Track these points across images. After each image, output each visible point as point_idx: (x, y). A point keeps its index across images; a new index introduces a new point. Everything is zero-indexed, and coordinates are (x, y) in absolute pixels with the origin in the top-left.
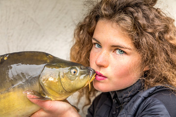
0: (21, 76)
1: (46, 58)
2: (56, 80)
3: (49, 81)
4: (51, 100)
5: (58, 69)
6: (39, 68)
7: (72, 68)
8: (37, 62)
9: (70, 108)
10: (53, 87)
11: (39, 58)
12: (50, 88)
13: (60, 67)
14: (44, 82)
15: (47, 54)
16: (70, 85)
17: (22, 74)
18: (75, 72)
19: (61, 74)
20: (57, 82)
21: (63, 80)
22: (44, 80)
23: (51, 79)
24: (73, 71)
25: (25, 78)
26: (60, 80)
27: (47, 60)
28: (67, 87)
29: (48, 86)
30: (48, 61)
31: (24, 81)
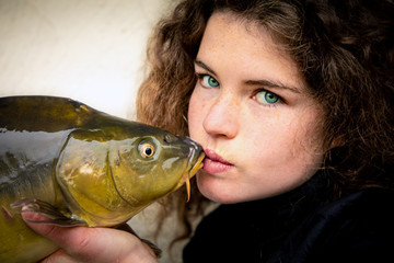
0: (6, 161)
1: (72, 115)
2: (101, 173)
3: (82, 175)
4: (87, 226)
5: (104, 144)
6: (55, 141)
7: (142, 141)
8: (50, 125)
9: (136, 248)
10: (92, 192)
11: (54, 113)
12: (83, 193)
13: (109, 137)
14: (66, 179)
15: (76, 105)
16: (135, 185)
17: (9, 155)
18: (148, 152)
19: (114, 157)
20: (102, 177)
21: (118, 172)
22: (67, 173)
23: (86, 170)
24: (144, 147)
25: (18, 166)
26: (109, 170)
27: (76, 119)
28: (128, 191)
29: (77, 189)
30: (79, 122)
31: (14, 174)
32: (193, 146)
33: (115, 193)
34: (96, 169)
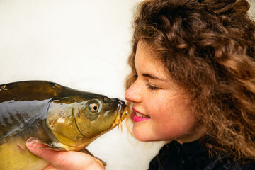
0: (17, 119)
1: (51, 90)
2: (69, 122)
3: (59, 124)
5: (71, 105)
6: (43, 106)
7: (92, 102)
8: (40, 97)
10: (65, 132)
11: (41, 90)
12: (60, 133)
13: (73, 101)
14: (50, 126)
15: (52, 84)
16: (89, 127)
17: (18, 115)
18: (95, 108)
19: (76, 112)
20: (70, 124)
21: (79, 120)
22: (50, 123)
23: (61, 121)
24: (93, 105)
25: (24, 121)
26: (74, 121)
27: (53, 92)
28: (86, 130)
29: (57, 131)
30: (55, 94)
31: (22, 125)
32: (120, 103)
33: (78, 132)
34: (67, 119)
